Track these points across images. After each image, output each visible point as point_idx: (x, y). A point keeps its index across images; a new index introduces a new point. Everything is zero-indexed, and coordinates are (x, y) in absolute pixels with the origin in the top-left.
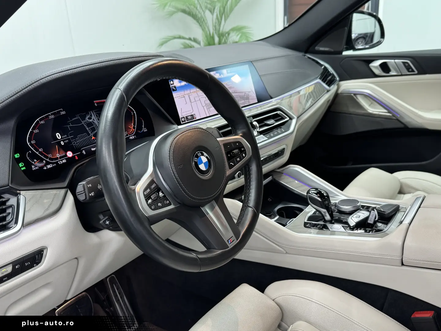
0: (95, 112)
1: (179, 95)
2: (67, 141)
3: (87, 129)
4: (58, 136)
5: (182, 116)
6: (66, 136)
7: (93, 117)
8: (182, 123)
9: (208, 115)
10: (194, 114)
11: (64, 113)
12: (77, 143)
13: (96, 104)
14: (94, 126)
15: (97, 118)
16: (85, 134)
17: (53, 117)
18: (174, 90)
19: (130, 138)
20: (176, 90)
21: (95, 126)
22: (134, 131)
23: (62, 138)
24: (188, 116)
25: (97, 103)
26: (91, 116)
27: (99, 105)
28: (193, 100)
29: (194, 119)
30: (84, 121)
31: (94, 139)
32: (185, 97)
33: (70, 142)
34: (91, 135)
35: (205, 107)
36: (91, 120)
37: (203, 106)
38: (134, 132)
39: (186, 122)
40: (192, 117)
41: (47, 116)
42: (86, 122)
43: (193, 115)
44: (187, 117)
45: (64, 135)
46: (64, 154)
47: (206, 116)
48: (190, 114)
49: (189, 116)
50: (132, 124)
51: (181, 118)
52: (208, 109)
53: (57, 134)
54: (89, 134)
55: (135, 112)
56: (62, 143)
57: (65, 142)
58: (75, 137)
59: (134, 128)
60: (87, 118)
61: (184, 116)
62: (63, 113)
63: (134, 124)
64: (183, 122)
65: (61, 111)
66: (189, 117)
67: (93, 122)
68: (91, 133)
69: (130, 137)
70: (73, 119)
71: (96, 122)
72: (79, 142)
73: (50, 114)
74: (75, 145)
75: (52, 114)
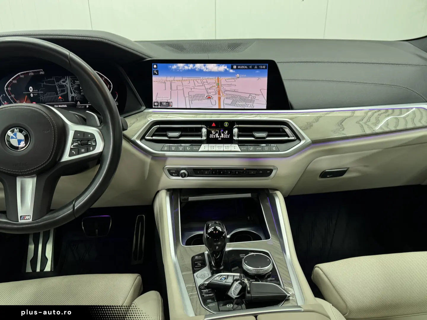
0: (71, 77)
1: (160, 80)
2: (37, 94)
3: (58, 89)
4: (31, 89)
5: (156, 100)
6: (37, 90)
7: (67, 81)
8: (153, 107)
9: (188, 107)
10: (171, 102)
12: (44, 98)
14: (65, 89)
15: (71, 82)
16: (54, 93)
17: (32, 74)
18: (155, 74)
20: (158, 74)
23: (33, 91)
24: (163, 102)
26: (66, 80)
28: (174, 88)
29: (169, 106)
30: (58, 83)
31: (60, 99)
32: (165, 83)
33: (38, 96)
35: (187, 99)
36: (64, 84)
37: (185, 96)
39: (159, 107)
40: (167, 104)
41: (28, 73)
43: (169, 102)
44: (161, 103)
45: (36, 90)
47: (185, 107)
48: (166, 101)
49: (165, 102)
51: (154, 102)
52: (190, 101)
53: (31, 87)
54: (57, 94)
55: (112, 86)
56: (32, 95)
57: (34, 95)
58: (43, 94)
60: (61, 81)
61: (158, 101)
62: (42, 73)
64: (155, 106)
65: (41, 71)
66: (165, 104)
67: (65, 85)
68: (60, 94)
70: (49, 79)
71: (68, 86)
72: (46, 98)
73: (31, 71)
74: (41, 99)
75: (32, 72)
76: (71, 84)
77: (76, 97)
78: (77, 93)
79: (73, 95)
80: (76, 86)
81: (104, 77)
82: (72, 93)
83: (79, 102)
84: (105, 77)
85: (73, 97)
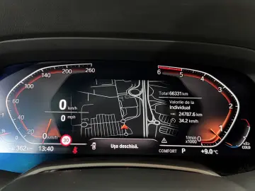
0: (150, 83)
2: (74, 117)
3: (121, 108)
4: (63, 105)
6: (76, 108)
7: (143, 91)
11: (92, 71)
12: (89, 126)
13: (159, 72)
15: (150, 92)
16: (113, 116)
17: (70, 71)
19: (203, 151)
21: (138, 107)
22: (219, 140)
23: (66, 110)
25: (162, 70)
26: (140, 88)
27: (164, 73)
30: (122, 94)
31: (124, 129)
33: (77, 120)
34: (124, 121)
36: (135, 96)
38: (217, 142)
41: (60, 69)
42: (124, 96)
45: (73, 107)
46: (56, 137)
50: (221, 126)
53: (63, 101)
54: (119, 118)
55: (238, 106)
56: (63, 118)
58: (92, 115)
59: (222, 135)
60: (129, 90)
63: (226, 129)
65: (89, 67)
67: (138, 100)
68: (124, 118)
69: (204, 149)
70: (104, 85)
71: (143, 101)
72: (93, 125)
73: (67, 65)
74: (83, 129)
75: (69, 68)
76: (151, 98)
77: (159, 126)
78: (161, 118)
79: (154, 121)
80: (160, 103)
81: (221, 86)
82: (150, 118)
83: (164, 139)
84: (225, 87)
85: (152, 127)
